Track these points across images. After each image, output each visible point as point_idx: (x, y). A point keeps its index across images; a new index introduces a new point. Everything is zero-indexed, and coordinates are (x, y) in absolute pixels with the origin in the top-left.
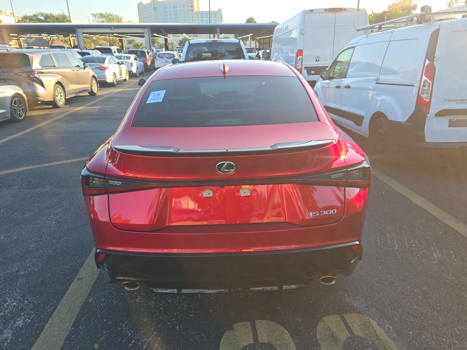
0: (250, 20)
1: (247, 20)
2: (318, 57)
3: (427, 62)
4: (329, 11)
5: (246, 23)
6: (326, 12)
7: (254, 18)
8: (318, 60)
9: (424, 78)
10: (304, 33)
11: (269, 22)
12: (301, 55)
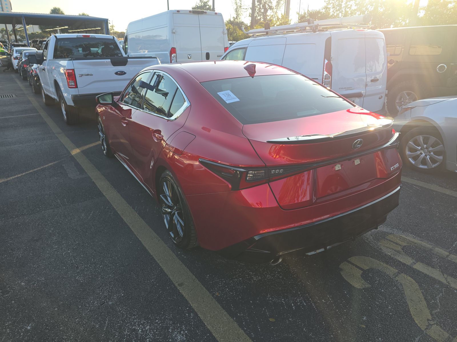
0: (55, 11)
1: (52, 10)
2: (189, 55)
3: (326, 61)
4: (193, 13)
5: (51, 13)
6: (190, 13)
7: (61, 9)
8: (190, 58)
9: (326, 73)
10: (175, 32)
11: (78, 15)
12: (175, 52)
